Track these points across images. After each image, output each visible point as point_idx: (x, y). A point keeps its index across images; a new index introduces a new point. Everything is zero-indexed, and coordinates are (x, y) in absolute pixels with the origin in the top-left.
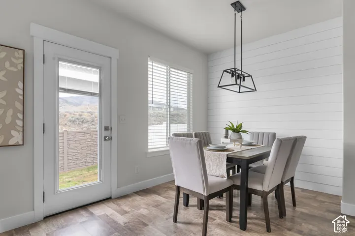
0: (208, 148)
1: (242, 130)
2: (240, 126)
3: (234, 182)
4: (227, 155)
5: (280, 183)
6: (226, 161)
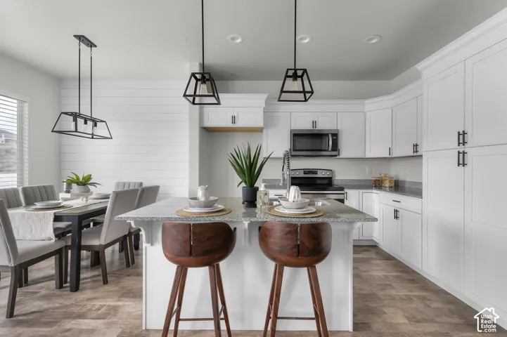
0: (33, 207)
1: (91, 181)
2: (89, 177)
3: (66, 243)
4: (55, 213)
5: (127, 233)
6: (52, 220)
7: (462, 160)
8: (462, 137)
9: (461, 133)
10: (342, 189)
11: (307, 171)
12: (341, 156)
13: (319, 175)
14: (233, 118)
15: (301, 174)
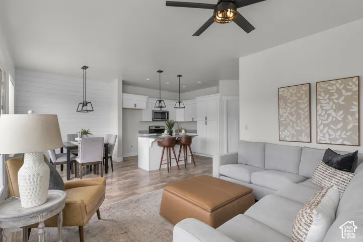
9: (206, 117)
13: (160, 128)
14: (135, 105)
15: (154, 128)
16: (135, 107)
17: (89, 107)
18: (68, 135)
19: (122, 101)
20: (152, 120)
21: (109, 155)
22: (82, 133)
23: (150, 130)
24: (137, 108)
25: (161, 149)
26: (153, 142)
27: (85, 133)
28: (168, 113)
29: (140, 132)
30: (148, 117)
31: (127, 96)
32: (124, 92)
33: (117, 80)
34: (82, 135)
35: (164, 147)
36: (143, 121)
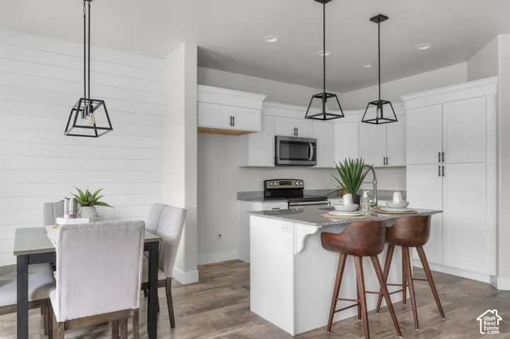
7: (442, 172)
8: (442, 156)
9: (441, 153)
10: (325, 199)
11: (283, 182)
12: (318, 166)
13: (293, 186)
14: (232, 118)
15: (277, 185)
16: (232, 124)
17: (99, 117)
18: (47, 205)
19: (195, 107)
20: (272, 164)
21: (161, 276)
22: (76, 201)
23: (266, 190)
24: (237, 127)
25: (333, 258)
26: (308, 237)
27: (88, 201)
28: (314, 144)
29: (245, 197)
30: (262, 154)
31: (210, 93)
32: (201, 80)
33: (183, 46)
34: (76, 210)
35: (345, 252)
36: (251, 164)
